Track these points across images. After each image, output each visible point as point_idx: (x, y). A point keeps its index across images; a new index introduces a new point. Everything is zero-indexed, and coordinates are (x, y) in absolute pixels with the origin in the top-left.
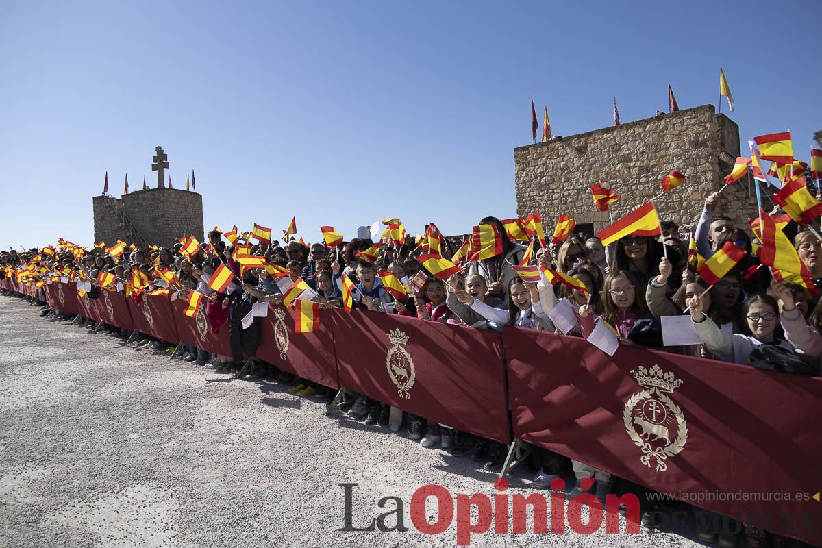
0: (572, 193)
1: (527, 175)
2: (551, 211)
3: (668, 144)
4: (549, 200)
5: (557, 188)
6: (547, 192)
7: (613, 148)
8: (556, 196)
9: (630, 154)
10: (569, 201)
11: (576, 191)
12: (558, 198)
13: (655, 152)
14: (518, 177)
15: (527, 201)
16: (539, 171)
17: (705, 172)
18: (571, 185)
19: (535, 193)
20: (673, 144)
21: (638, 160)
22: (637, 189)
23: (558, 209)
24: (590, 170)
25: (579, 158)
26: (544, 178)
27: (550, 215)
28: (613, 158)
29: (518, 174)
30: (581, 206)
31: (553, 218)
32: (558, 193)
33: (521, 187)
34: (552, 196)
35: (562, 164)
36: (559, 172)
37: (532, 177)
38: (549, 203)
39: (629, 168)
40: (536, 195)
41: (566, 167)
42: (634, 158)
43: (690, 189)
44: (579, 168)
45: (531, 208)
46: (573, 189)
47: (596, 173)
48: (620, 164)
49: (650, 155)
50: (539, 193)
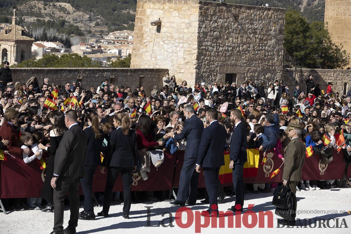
0: (230, 49)
1: (206, 27)
2: (217, 61)
3: (271, 27)
4: (216, 52)
5: (222, 43)
6: (216, 45)
7: (250, 22)
8: (221, 49)
9: (257, 29)
10: (228, 54)
11: (231, 48)
12: (222, 51)
13: (266, 31)
14: (200, 27)
15: (203, 49)
16: (213, 26)
17: (281, 49)
18: (229, 43)
19: (209, 43)
20: (273, 28)
21: (259, 34)
22: (258, 54)
23: (221, 60)
24: (239, 34)
25: (235, 23)
26: (215, 33)
27: (216, 64)
28: (250, 28)
29: (199, 24)
30: (233, 60)
31: (217, 67)
32: (222, 47)
33: (201, 36)
34: (219, 49)
35: (226, 24)
36: (224, 30)
37: (208, 30)
38: (216, 53)
39: (255, 38)
40: (210, 46)
41: (228, 28)
42: (258, 31)
43: (276, 59)
44: (234, 30)
45: (205, 55)
46: (230, 46)
47: (242, 37)
48: (252, 34)
49: (264, 32)
50: (211, 44)
